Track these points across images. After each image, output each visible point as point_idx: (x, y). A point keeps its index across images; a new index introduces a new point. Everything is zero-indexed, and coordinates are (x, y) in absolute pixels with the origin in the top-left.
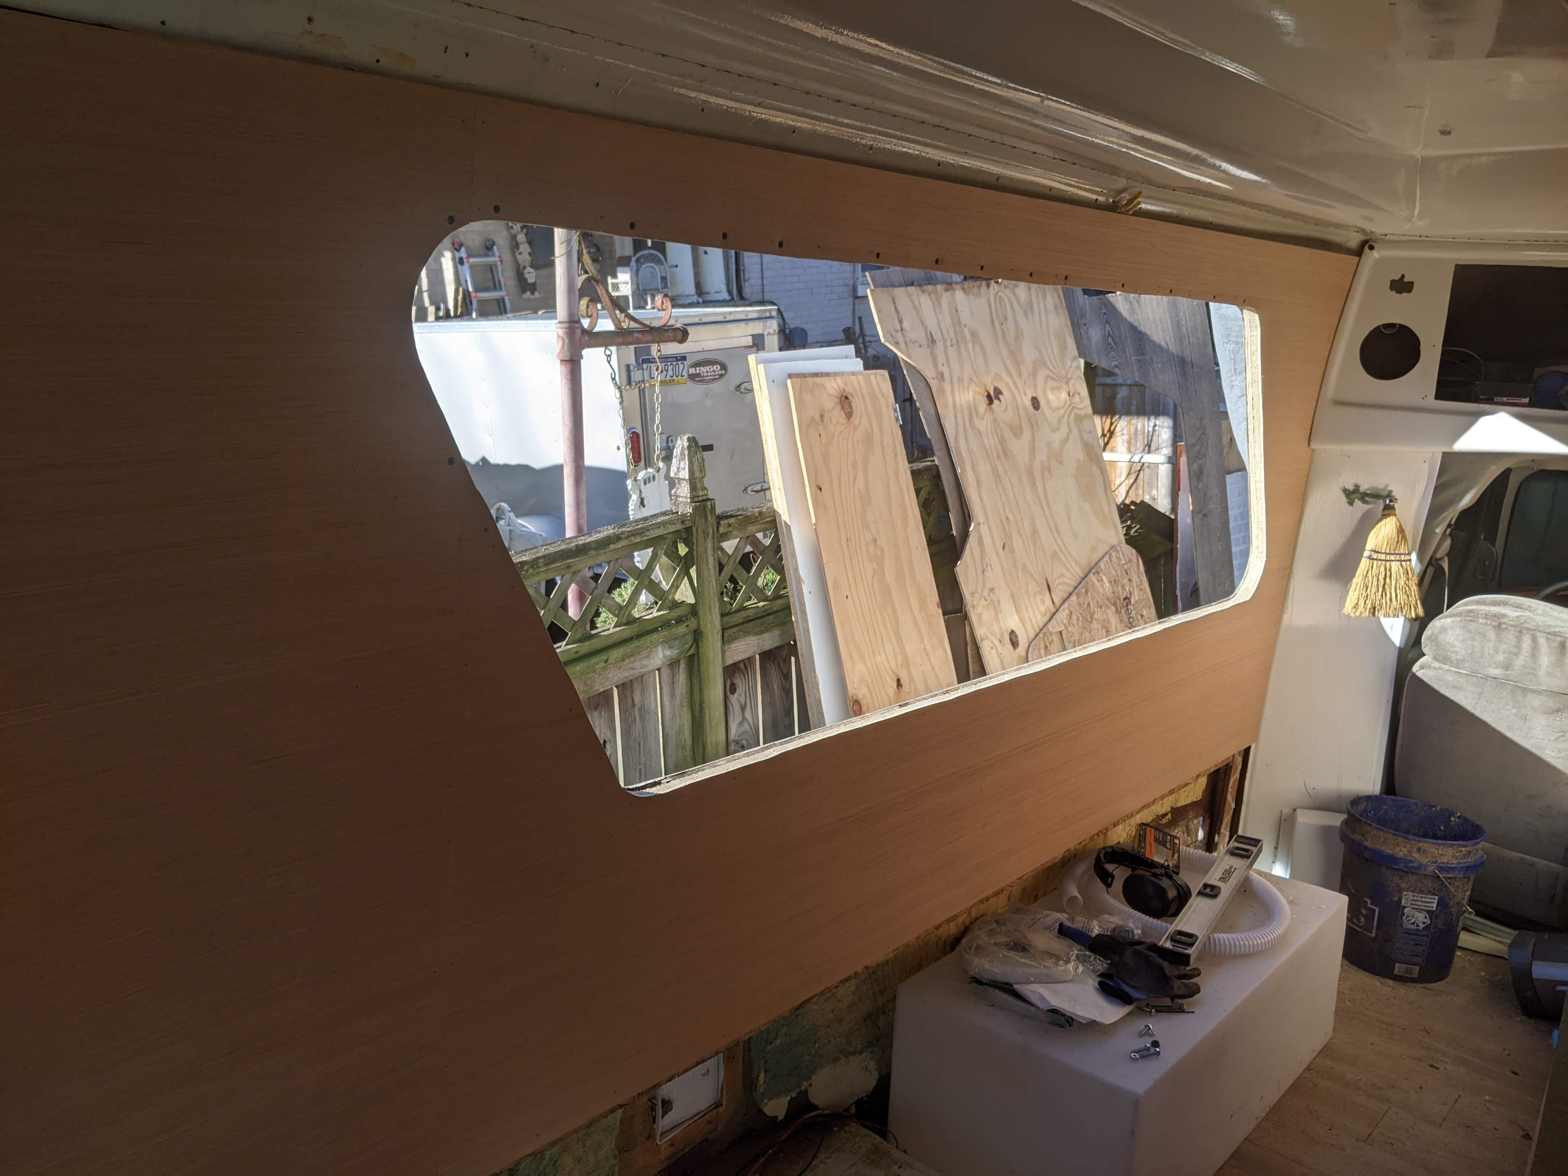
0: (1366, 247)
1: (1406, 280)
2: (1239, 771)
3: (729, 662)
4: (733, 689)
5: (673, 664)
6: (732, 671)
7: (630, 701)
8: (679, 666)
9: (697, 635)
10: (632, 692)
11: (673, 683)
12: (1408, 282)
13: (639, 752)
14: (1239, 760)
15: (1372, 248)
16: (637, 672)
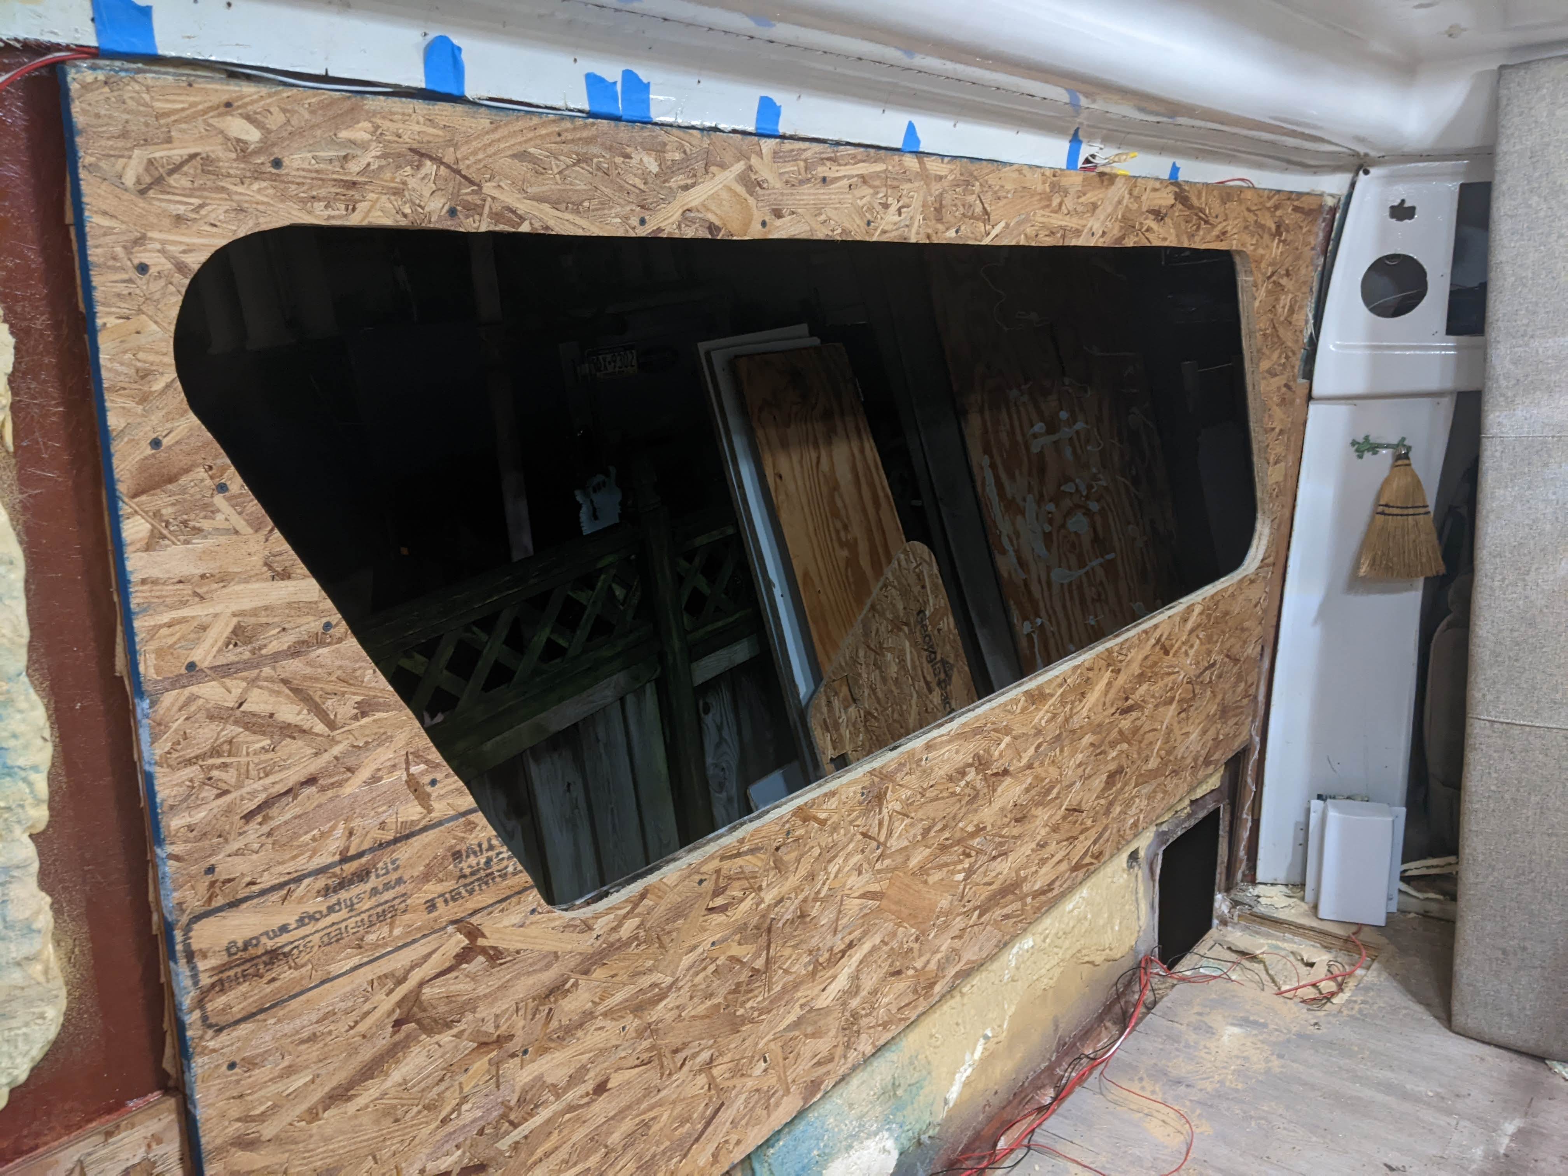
0: (1361, 173)
1: (1407, 205)
2: (1257, 753)
3: (699, 681)
4: (707, 709)
5: (638, 691)
6: (702, 691)
7: (593, 736)
8: (645, 689)
9: (661, 656)
11: (640, 711)
12: (1409, 208)
13: (609, 790)
14: (1257, 740)
15: (1366, 172)
16: (597, 705)
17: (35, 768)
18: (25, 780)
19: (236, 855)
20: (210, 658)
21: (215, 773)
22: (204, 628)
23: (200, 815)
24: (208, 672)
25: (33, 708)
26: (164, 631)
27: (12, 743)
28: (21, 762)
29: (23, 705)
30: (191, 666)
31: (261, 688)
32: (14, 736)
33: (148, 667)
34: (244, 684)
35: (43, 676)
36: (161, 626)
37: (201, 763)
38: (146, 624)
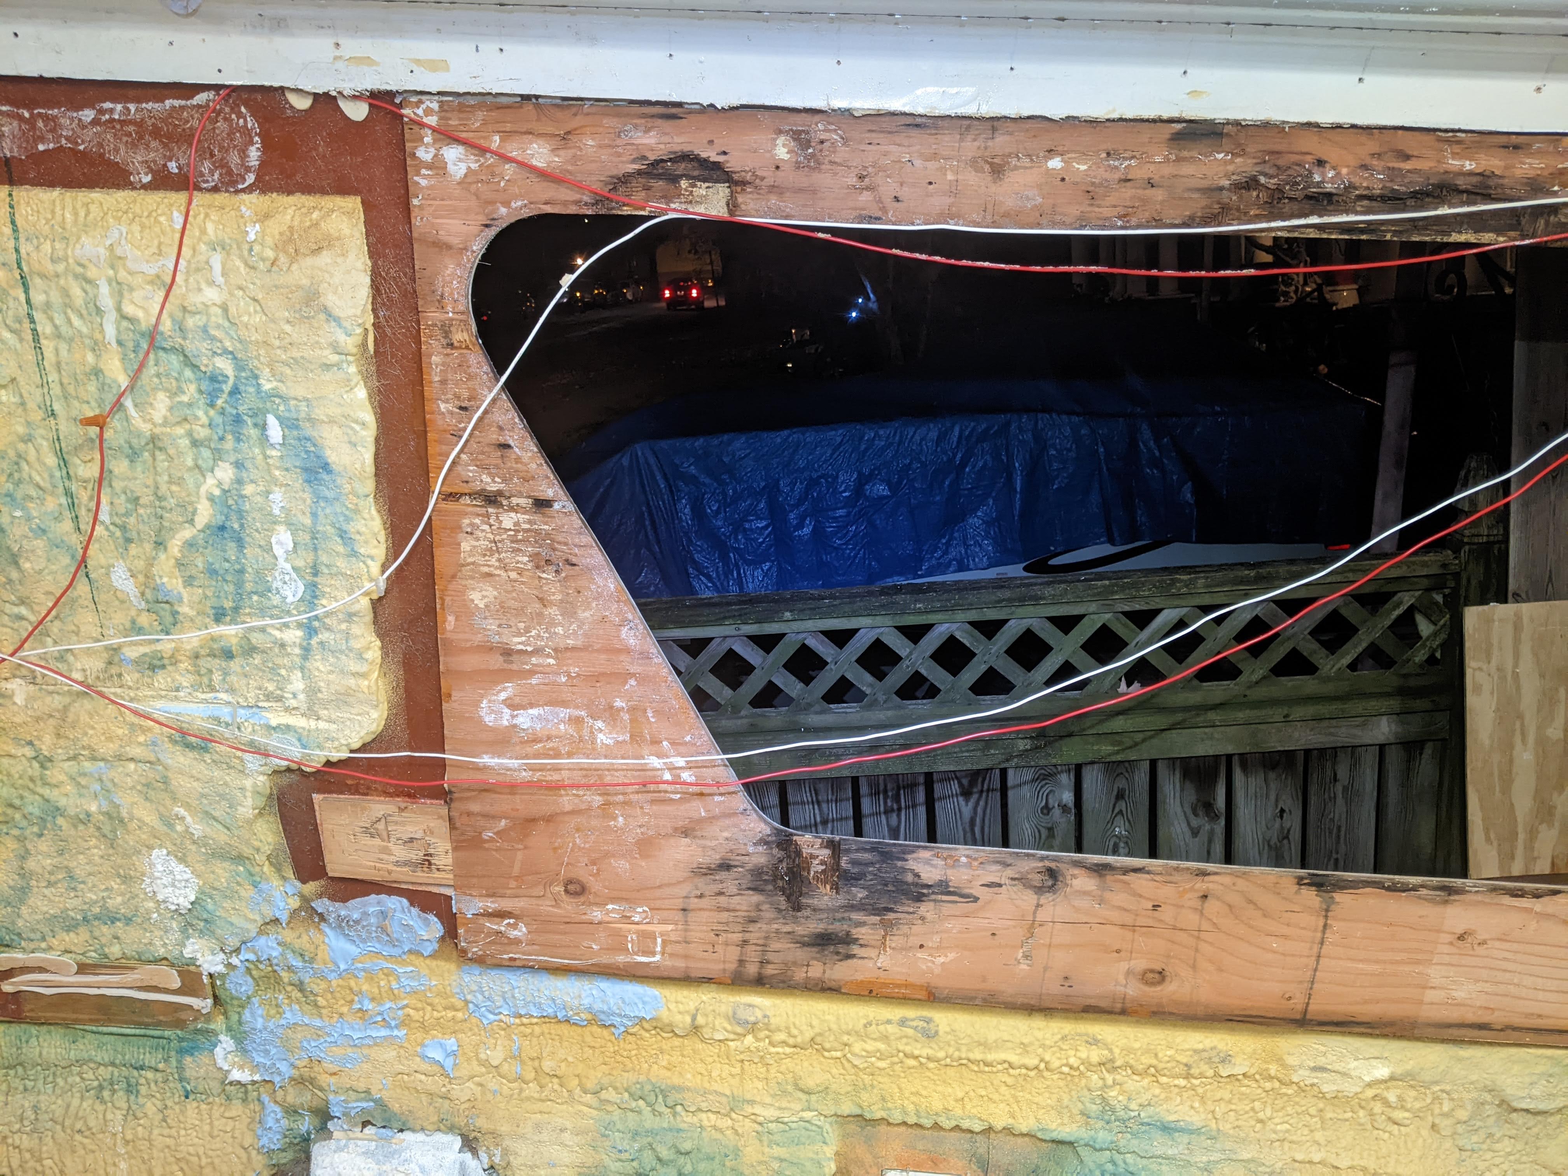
5: (1410, 745)
7: (1329, 772)
8: (1422, 749)
10: (1334, 764)
11: (1408, 769)
13: (1338, 837)
16: (1340, 740)
17: (372, 558)
18: (364, 563)
25: (373, 519)
27: (358, 537)
28: (362, 551)
29: (367, 516)
32: (358, 533)
35: (385, 501)
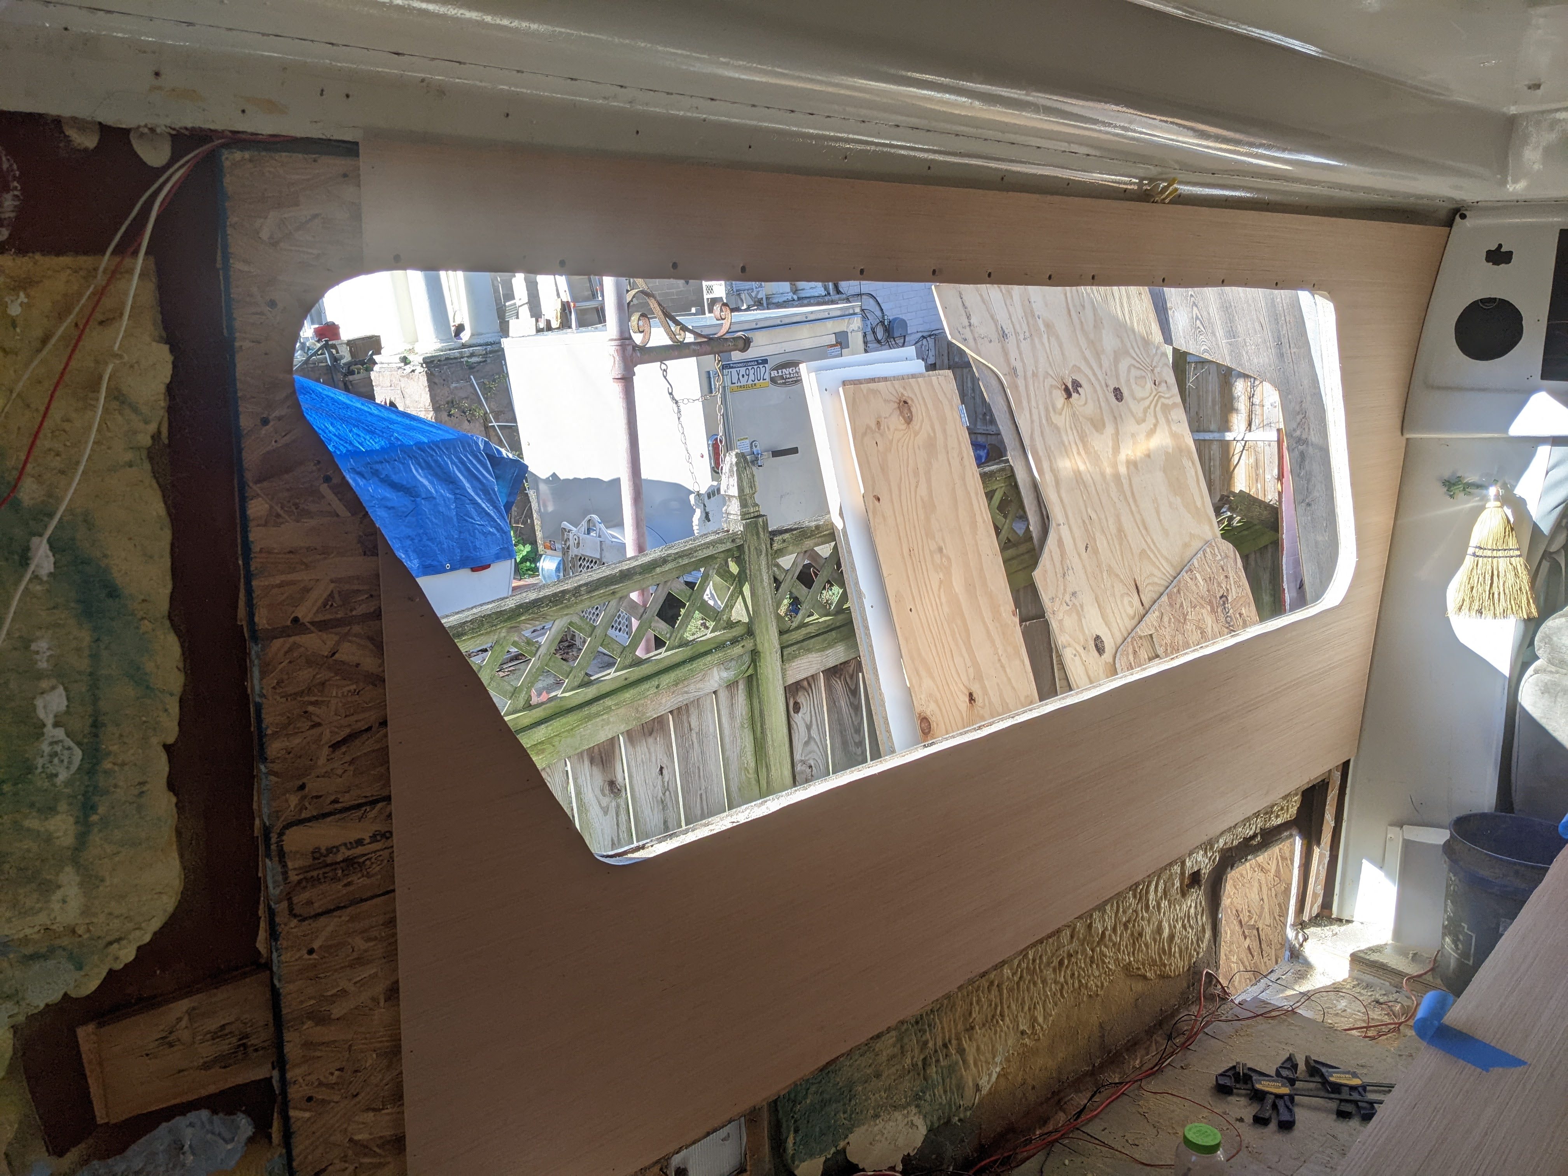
0: (1457, 217)
1: (1503, 250)
2: (1337, 787)
3: (790, 681)
4: (797, 708)
5: (731, 686)
6: (793, 690)
7: (686, 725)
8: (737, 687)
9: (755, 655)
10: (688, 717)
11: (732, 705)
12: (1506, 252)
13: (699, 777)
14: (1338, 775)
15: (1463, 217)
16: (691, 696)
17: (170, 692)
18: (161, 700)
19: (323, 776)
20: (310, 615)
21: (311, 709)
22: (307, 590)
23: (297, 741)
24: (309, 625)
25: (171, 645)
26: (275, 591)
28: (160, 686)
29: (164, 642)
30: (296, 620)
31: (350, 641)
33: (262, 619)
34: (336, 638)
35: (180, 621)
36: (273, 587)
37: (299, 698)
38: (262, 584)
